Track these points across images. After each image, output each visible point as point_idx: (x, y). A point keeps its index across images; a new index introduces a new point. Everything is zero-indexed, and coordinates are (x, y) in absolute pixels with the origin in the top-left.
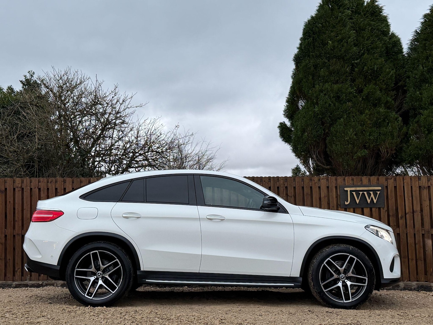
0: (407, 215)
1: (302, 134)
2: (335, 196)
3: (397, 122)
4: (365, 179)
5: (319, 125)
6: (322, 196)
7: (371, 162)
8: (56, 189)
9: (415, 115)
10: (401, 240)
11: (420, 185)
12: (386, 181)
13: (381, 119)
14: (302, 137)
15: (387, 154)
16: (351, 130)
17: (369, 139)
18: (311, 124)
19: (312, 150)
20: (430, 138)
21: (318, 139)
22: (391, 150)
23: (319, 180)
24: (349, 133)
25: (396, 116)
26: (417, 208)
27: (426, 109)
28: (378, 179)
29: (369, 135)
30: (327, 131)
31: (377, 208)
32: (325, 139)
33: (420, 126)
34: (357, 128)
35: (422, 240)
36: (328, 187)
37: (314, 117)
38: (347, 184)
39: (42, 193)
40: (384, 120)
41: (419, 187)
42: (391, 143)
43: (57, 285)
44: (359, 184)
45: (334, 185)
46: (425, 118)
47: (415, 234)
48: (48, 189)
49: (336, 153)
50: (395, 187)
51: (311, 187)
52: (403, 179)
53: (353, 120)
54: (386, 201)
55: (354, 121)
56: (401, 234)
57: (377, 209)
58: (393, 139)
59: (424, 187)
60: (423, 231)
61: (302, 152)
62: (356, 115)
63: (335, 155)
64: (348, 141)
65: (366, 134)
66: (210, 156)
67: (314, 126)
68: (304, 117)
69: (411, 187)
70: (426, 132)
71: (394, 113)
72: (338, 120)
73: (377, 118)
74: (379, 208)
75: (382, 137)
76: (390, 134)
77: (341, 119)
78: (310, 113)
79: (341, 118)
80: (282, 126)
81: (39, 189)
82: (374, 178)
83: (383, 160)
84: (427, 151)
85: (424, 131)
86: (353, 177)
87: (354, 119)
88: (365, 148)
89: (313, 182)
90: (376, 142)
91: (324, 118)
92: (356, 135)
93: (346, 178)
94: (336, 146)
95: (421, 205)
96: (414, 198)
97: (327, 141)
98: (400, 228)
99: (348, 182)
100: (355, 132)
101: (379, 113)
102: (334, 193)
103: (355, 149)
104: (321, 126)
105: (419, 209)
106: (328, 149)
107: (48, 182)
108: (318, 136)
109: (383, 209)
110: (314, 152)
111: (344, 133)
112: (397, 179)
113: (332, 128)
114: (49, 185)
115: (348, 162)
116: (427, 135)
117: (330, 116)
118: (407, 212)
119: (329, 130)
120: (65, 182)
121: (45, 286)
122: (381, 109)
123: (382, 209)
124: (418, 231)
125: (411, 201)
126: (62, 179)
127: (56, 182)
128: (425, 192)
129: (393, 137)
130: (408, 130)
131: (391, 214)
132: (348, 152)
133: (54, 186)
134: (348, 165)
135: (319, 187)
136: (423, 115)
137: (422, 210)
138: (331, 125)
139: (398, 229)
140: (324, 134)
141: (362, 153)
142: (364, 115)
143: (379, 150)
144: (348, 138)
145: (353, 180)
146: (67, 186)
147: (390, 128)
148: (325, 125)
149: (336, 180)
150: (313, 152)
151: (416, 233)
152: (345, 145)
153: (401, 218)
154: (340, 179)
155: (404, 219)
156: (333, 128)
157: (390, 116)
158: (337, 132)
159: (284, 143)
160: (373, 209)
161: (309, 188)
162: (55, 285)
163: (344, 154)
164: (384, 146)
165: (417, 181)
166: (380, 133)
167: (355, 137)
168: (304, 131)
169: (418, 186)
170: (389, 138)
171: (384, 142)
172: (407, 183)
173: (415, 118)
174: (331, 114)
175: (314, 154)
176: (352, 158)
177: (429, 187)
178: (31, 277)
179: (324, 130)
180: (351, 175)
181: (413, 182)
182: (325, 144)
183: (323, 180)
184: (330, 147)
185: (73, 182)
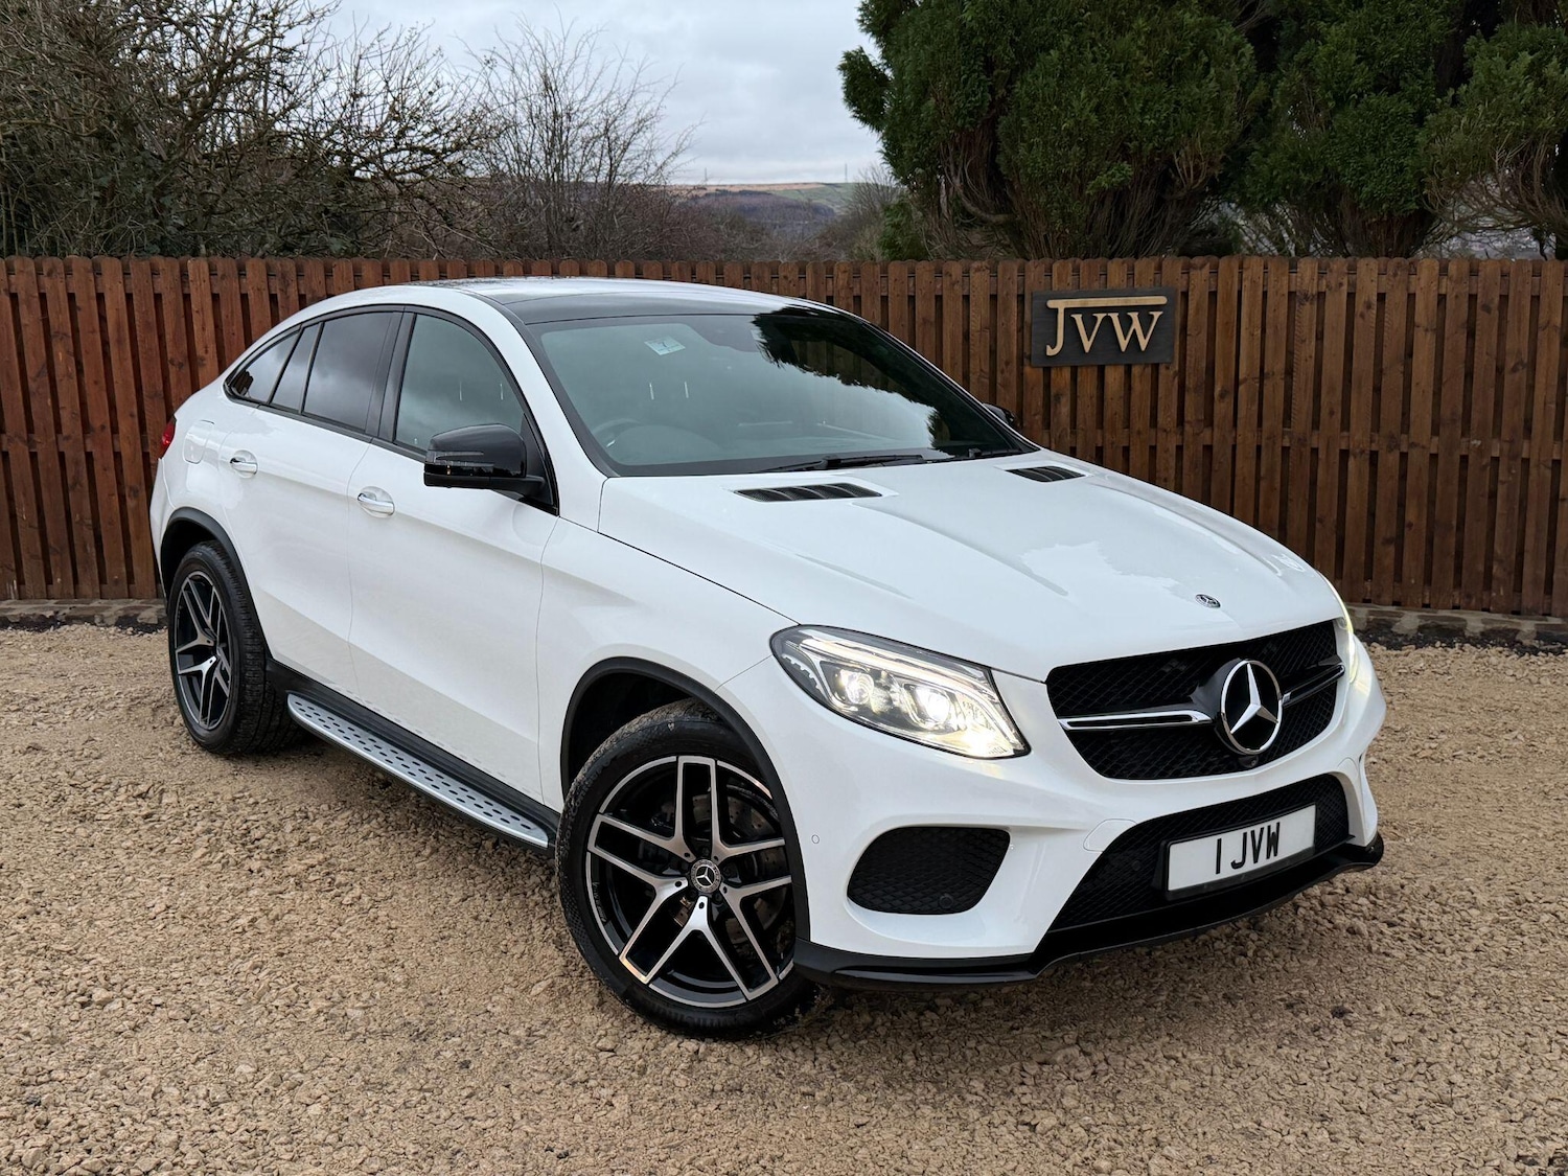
0: (1241, 388)
1: (920, 103)
2: (1014, 328)
3: (1238, 62)
4: (1116, 269)
5: (975, 71)
6: (975, 326)
7: (1141, 202)
8: (71, 297)
9: (1298, 40)
10: (1216, 466)
11: (1293, 289)
12: (1185, 276)
13: (1184, 51)
14: (917, 110)
15: (1196, 177)
16: (1083, 94)
17: (1141, 126)
18: (950, 68)
19: (950, 159)
20: (1340, 127)
21: (970, 123)
22: (1211, 164)
23: (966, 273)
24: (1075, 103)
25: (1234, 38)
26: (1276, 364)
27: (1338, 20)
28: (1159, 268)
29: (1142, 109)
30: (1001, 92)
31: (1146, 365)
32: (993, 123)
33: (1311, 82)
34: (1103, 85)
35: (1279, 469)
36: (994, 298)
37: (959, 43)
38: (1056, 286)
39: (23, 309)
40: (1195, 56)
41: (1290, 293)
42: (1214, 139)
43: (102, 621)
44: (1096, 286)
45: (1014, 290)
46: (1331, 54)
47: (1259, 448)
48: (43, 297)
49: (1027, 175)
50: (1213, 295)
51: (939, 299)
52: (1241, 267)
53: (1090, 56)
54: (1177, 343)
55: (1095, 60)
56: (1215, 450)
57: (1149, 370)
58: (1218, 123)
59: (1306, 297)
60: (1287, 439)
61: (916, 165)
62: (1102, 35)
63: (1024, 180)
64: (1070, 134)
65: (1132, 106)
66: (647, 111)
67: (960, 76)
68: (927, 40)
69: (1265, 294)
70: (1330, 104)
71: (1230, 30)
72: (1042, 55)
73: (1171, 48)
74: (1156, 367)
75: (1184, 116)
76: (1209, 107)
77: (1052, 52)
78: (949, 25)
79: (1051, 46)
80: (855, 66)
81: (14, 297)
82: (1144, 266)
83: (1181, 194)
84: (1326, 171)
85: (1325, 102)
86: (1078, 260)
87: (1093, 53)
88: (1127, 157)
89: (947, 280)
90: (1165, 136)
91: (994, 47)
92: (1097, 110)
93: (1055, 266)
94: (1029, 152)
95: (1290, 353)
96: (1269, 331)
97: (1000, 130)
98: (1216, 430)
99: (1060, 280)
100: (1095, 101)
101: (1178, 28)
102: (1015, 318)
103: (1093, 164)
104: (983, 77)
105: (1280, 366)
106: (1000, 159)
107: (39, 272)
108: (971, 114)
109: (1167, 368)
110: (956, 166)
111: (1058, 104)
112: (1220, 268)
113: (1018, 84)
114: (46, 282)
115: (1064, 207)
116: (1333, 113)
117: (1012, 42)
118: (1241, 377)
119: (1009, 91)
120: (97, 271)
121: (63, 624)
122: (1188, 15)
123: (1162, 369)
124: (1268, 438)
125: (1257, 342)
126: (88, 263)
127: (68, 271)
128: (1307, 312)
129: (1221, 116)
130: (1271, 93)
131: (1190, 383)
132: (1069, 172)
133: (61, 286)
134: (1066, 217)
135: (966, 298)
136: (1324, 43)
137: (1289, 372)
138: (1017, 71)
139: (1207, 432)
140: (992, 106)
141: (1113, 176)
142: (1128, 36)
143: (1170, 163)
144: (1072, 122)
145: (1076, 270)
146: (108, 286)
147: (1212, 85)
148: (995, 73)
149: (1022, 271)
150: (952, 167)
151: (1263, 445)
152: (1060, 147)
153: (1222, 396)
154: (1035, 269)
155: (1230, 399)
156: (1022, 83)
157: (1214, 37)
158: (1034, 98)
159: (858, 124)
160: (1136, 370)
161: (934, 300)
162: (97, 620)
163: (1053, 178)
164: (1187, 148)
165: (1283, 274)
166: (1177, 103)
167: (1094, 118)
168: (923, 91)
169: (1286, 292)
170: (1207, 123)
171: (1189, 136)
172: (1253, 282)
173: (1298, 49)
174: (1018, 33)
175: (956, 174)
176: (1081, 189)
177: (1321, 295)
178: (22, 587)
179: (992, 91)
180: (1072, 252)
181: (1272, 278)
182: (996, 140)
183: (978, 274)
184: (1008, 151)
185: (126, 274)
